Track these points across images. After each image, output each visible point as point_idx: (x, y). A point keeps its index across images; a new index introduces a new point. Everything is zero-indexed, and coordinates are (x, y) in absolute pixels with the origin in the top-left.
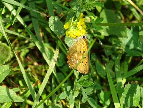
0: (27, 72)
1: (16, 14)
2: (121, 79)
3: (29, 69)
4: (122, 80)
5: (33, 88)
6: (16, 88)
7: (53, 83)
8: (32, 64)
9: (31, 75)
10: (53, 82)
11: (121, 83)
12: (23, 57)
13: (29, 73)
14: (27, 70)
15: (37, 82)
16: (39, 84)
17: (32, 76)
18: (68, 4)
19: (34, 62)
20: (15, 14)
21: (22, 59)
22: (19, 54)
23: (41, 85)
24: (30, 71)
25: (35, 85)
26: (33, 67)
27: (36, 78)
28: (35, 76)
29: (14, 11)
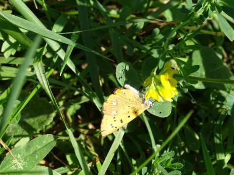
0: (79, 142)
3: (82, 137)
6: (62, 168)
7: (119, 159)
9: (84, 146)
13: (82, 143)
14: (79, 138)
15: (95, 159)
16: (98, 163)
19: (88, 124)
21: (71, 120)
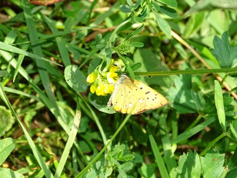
0: (37, 144)
1: (17, 66)
2: (170, 145)
3: (39, 140)
4: (172, 146)
5: (48, 168)
6: (23, 169)
7: (75, 157)
8: (42, 132)
9: (42, 148)
10: (74, 155)
11: (169, 151)
12: (29, 122)
13: (40, 145)
14: (37, 141)
15: (53, 158)
16: (55, 161)
17: (44, 150)
18: (88, 46)
19: (44, 128)
20: (15, 66)
21: (28, 125)
22: (23, 119)
23: (59, 162)
24: (40, 143)
25: (50, 163)
26: (43, 135)
27: (50, 151)
28: (47, 148)
29: (14, 60)
